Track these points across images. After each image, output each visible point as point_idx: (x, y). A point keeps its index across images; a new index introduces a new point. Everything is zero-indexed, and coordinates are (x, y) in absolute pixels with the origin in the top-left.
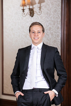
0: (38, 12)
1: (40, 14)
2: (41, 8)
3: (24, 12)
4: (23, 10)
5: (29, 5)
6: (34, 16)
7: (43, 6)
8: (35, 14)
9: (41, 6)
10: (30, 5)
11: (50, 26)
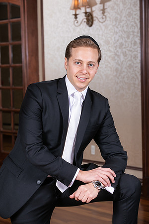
0: (100, 18)
1: (104, 21)
2: (106, 10)
3: (77, 19)
4: (76, 15)
5: (85, 6)
6: (94, 25)
7: (109, 7)
8: (94, 22)
9: (105, 7)
10: (87, 7)
11: (121, 41)
